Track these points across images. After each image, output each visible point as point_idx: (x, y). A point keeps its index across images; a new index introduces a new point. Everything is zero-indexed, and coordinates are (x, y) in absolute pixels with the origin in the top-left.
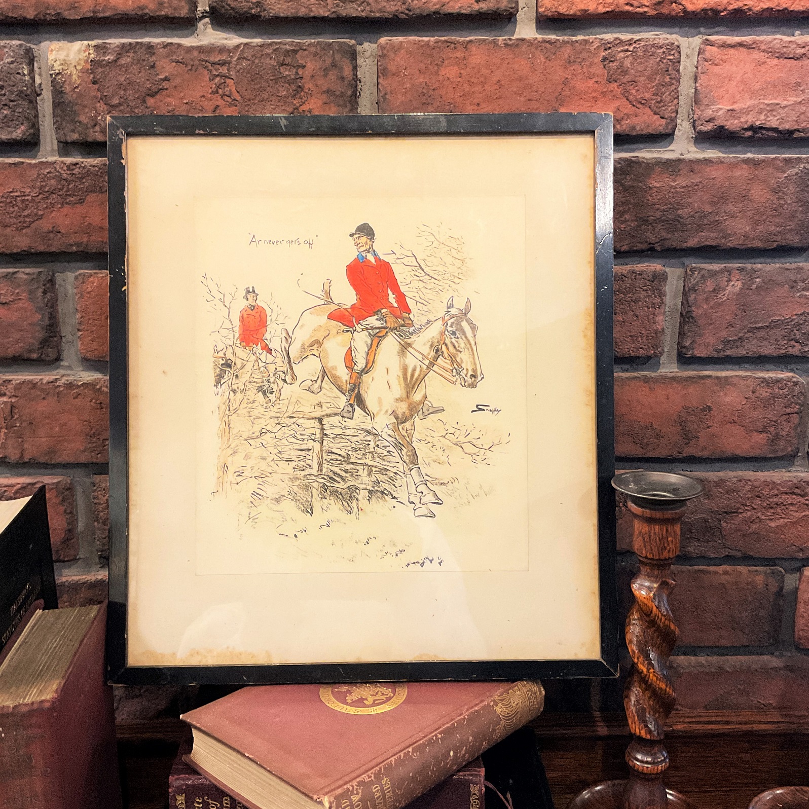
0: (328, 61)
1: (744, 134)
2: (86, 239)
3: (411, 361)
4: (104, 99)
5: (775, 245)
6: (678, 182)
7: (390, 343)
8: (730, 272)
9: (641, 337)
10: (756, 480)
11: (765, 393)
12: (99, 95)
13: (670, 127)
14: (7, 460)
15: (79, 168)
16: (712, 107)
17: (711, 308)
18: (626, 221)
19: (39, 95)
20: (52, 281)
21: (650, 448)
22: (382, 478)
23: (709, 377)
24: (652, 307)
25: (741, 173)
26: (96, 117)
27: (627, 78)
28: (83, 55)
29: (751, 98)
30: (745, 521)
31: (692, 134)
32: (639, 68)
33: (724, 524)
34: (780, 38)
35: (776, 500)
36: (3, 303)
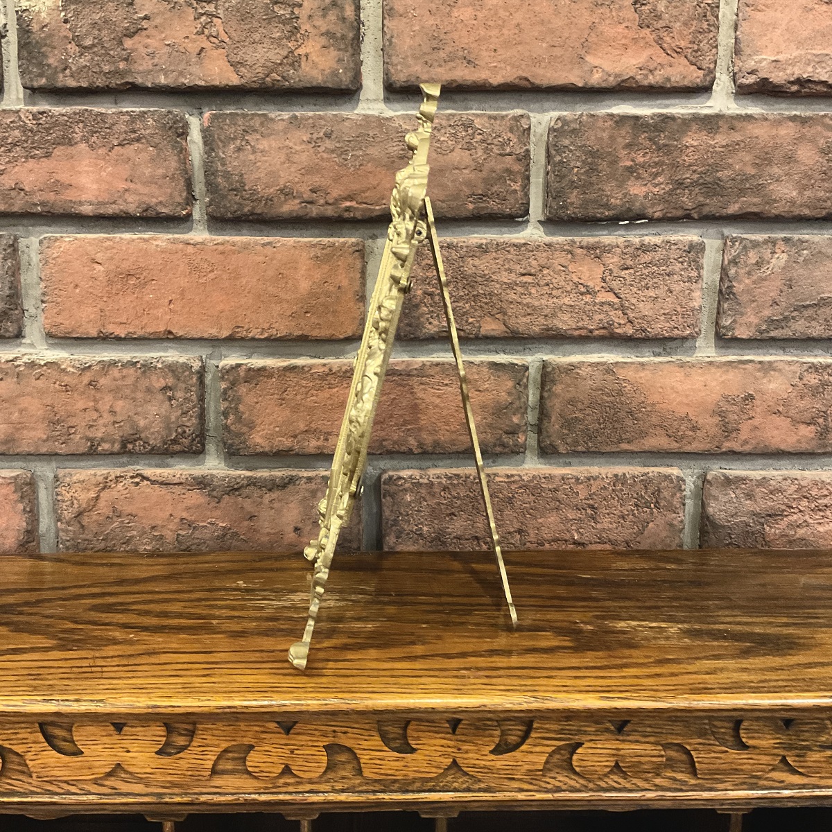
1: (789, 88)
2: (53, 198)
4: (77, 40)
5: (824, 213)
6: (716, 141)
8: (774, 243)
9: (676, 315)
10: (803, 479)
11: (813, 379)
12: (70, 35)
13: (708, 79)
15: (46, 117)
16: (755, 57)
17: (754, 282)
18: (659, 184)
19: (3, 37)
20: (13, 248)
21: (685, 441)
23: (751, 361)
24: (688, 281)
25: (788, 131)
26: (66, 60)
27: (661, 23)
29: (798, 48)
30: (790, 526)
31: (731, 87)
32: (675, 12)
33: (767, 529)
35: (825, 501)
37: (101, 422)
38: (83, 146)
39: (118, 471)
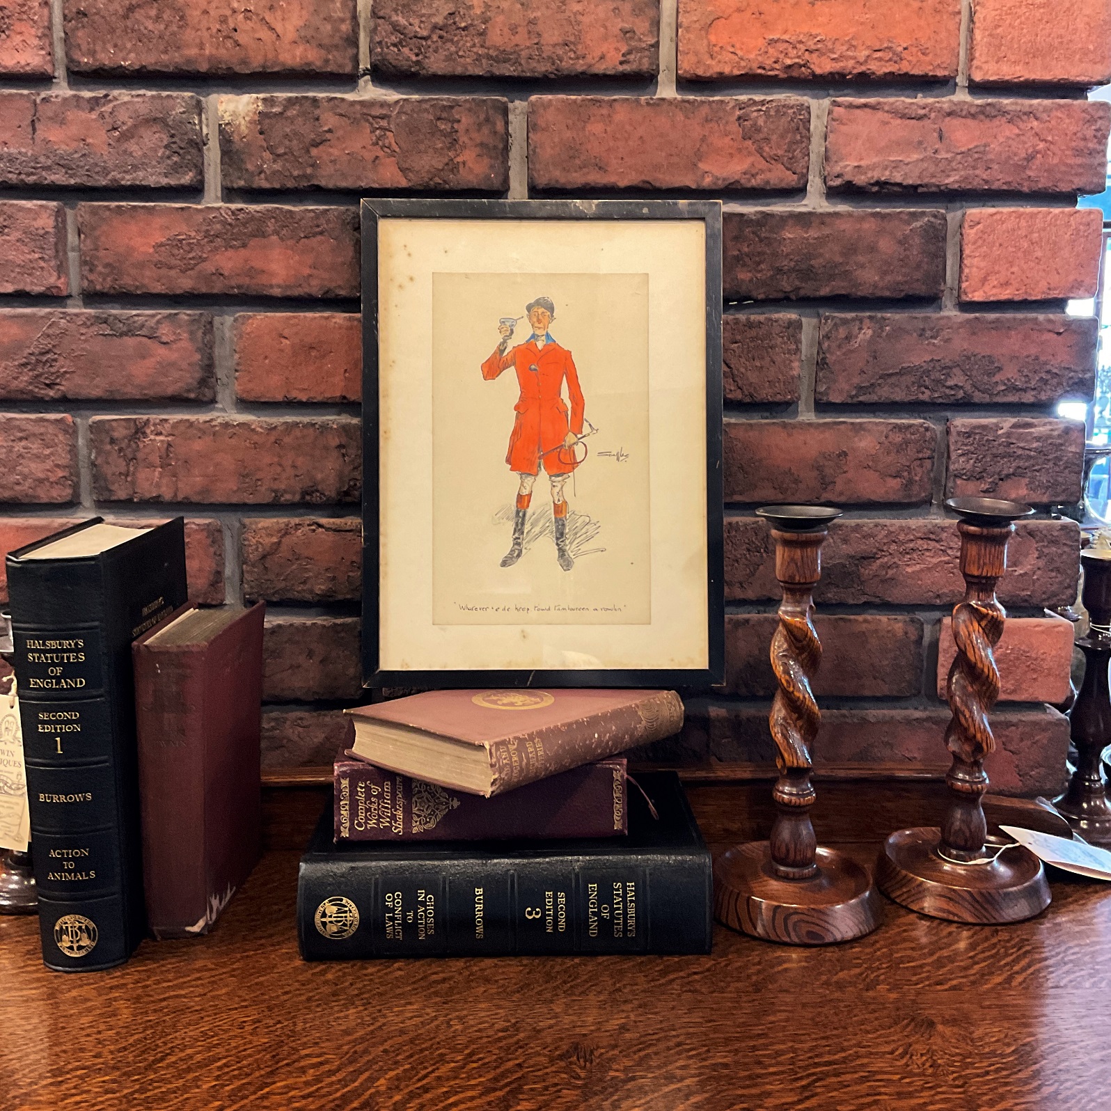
0: (482, 117)
1: (871, 189)
2: (248, 282)
4: (270, 149)
5: (903, 294)
6: (809, 235)
8: (861, 321)
9: (778, 382)
10: (892, 525)
11: (898, 438)
12: (265, 145)
13: (802, 181)
14: (160, 499)
15: (244, 214)
16: (841, 164)
17: (844, 354)
18: (762, 269)
19: (205, 144)
20: (211, 323)
21: (789, 493)
23: (844, 422)
24: (788, 353)
25: (869, 226)
26: (262, 165)
27: (761, 136)
28: (252, 107)
29: (877, 155)
30: (883, 566)
31: (823, 189)
32: (772, 127)
33: (862, 570)
34: (901, 101)
35: (911, 545)
36: (164, 343)
37: (284, 475)
38: (275, 238)
39: (297, 520)
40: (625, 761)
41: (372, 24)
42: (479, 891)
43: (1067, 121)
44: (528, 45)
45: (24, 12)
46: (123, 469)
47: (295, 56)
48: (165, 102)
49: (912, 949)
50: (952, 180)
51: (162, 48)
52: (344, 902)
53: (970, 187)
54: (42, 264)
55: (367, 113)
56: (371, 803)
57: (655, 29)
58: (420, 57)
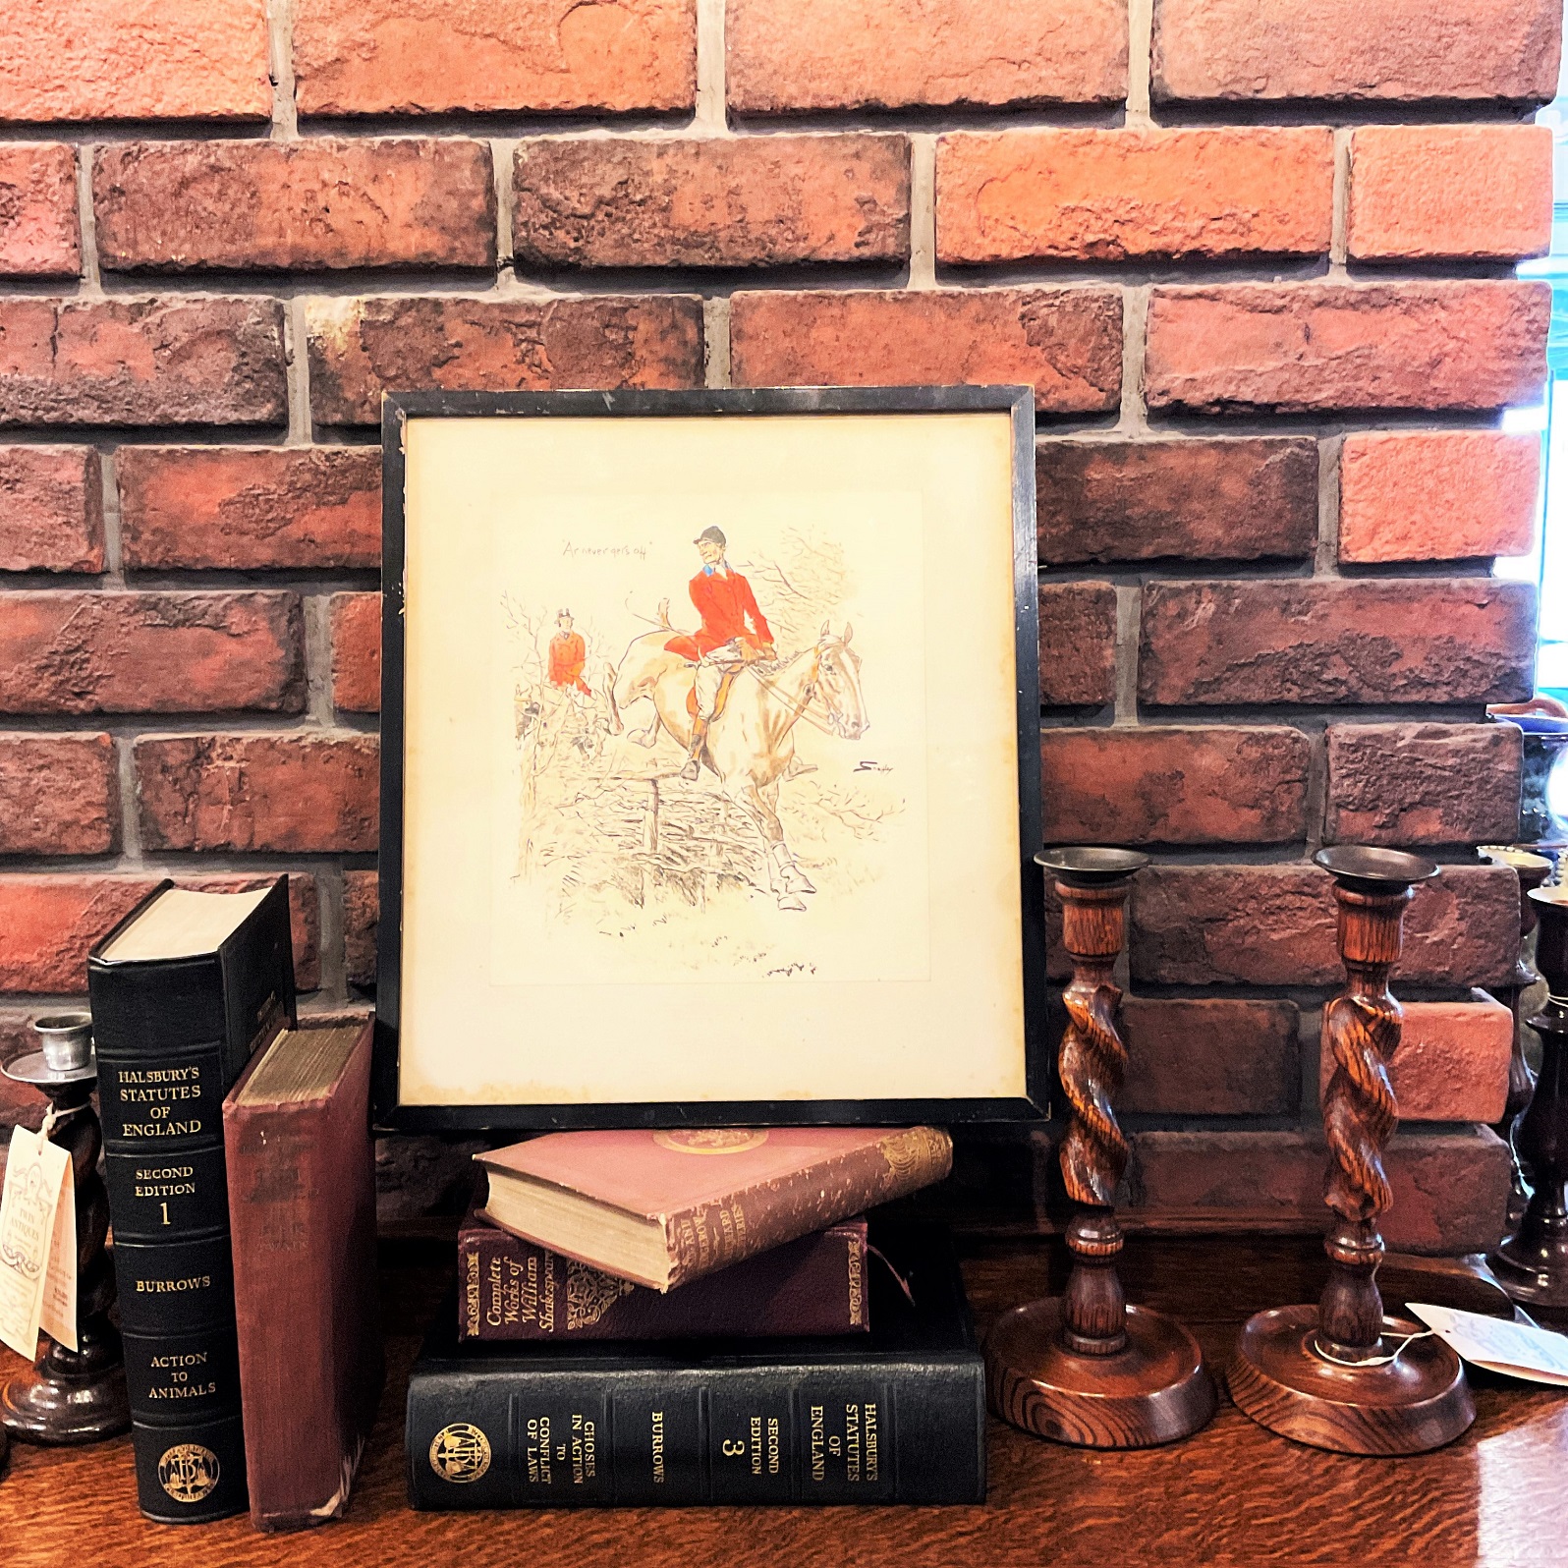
0: (667, 322)
1: (1209, 410)
2: (348, 551)
3: (774, 705)
4: (378, 370)
5: (1257, 555)
6: (1124, 474)
7: (747, 681)
8: (1199, 591)
9: (1084, 677)
10: (1249, 874)
11: (1254, 753)
12: (370, 366)
13: (1113, 401)
14: (231, 847)
15: (342, 458)
16: (1166, 376)
17: (1176, 638)
18: (1058, 524)
19: (289, 364)
20: (299, 607)
22: (734, 857)
23: (1179, 731)
24: (1097, 637)
25: (1209, 460)
26: (365, 393)
27: (1053, 340)
28: (351, 314)
29: (1216, 364)
30: (1237, 932)
31: (1144, 410)
32: (1070, 327)
33: (1209, 937)
34: (1253, 286)
35: (1278, 902)
36: (233, 636)
40: (865, 1226)
41: (514, 198)
42: (657, 1417)
43: (1488, 310)
44: (728, 223)
45: (40, 192)
46: (180, 807)
47: (407, 243)
48: (232, 308)
49: (1271, 1495)
50: (1324, 396)
51: (226, 235)
52: (469, 1432)
53: (1350, 404)
54: (68, 530)
55: (510, 321)
56: (510, 1287)
57: (905, 197)
58: (581, 242)
